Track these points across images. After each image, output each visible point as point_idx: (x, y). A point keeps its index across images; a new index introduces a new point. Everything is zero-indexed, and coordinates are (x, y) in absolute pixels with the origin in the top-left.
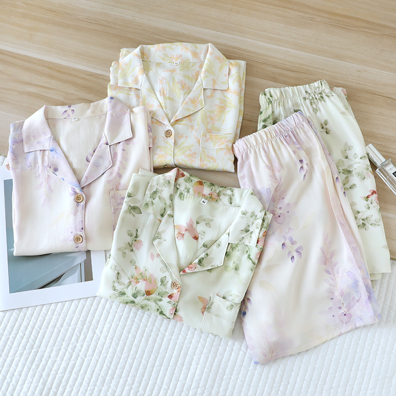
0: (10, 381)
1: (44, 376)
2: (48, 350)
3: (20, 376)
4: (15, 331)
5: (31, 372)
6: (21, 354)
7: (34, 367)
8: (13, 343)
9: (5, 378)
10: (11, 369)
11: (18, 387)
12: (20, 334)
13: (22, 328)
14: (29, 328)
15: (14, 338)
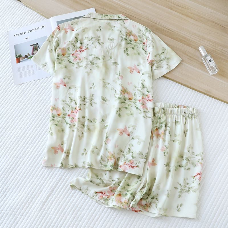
0: (27, 105)
1: (41, 107)
2: (46, 97)
3: (32, 105)
4: (34, 87)
5: (36, 104)
6: (34, 97)
7: (38, 102)
8: (32, 91)
9: (26, 104)
10: (29, 101)
11: (30, 109)
12: (36, 88)
13: (37, 86)
14: (40, 87)
15: (33, 90)
